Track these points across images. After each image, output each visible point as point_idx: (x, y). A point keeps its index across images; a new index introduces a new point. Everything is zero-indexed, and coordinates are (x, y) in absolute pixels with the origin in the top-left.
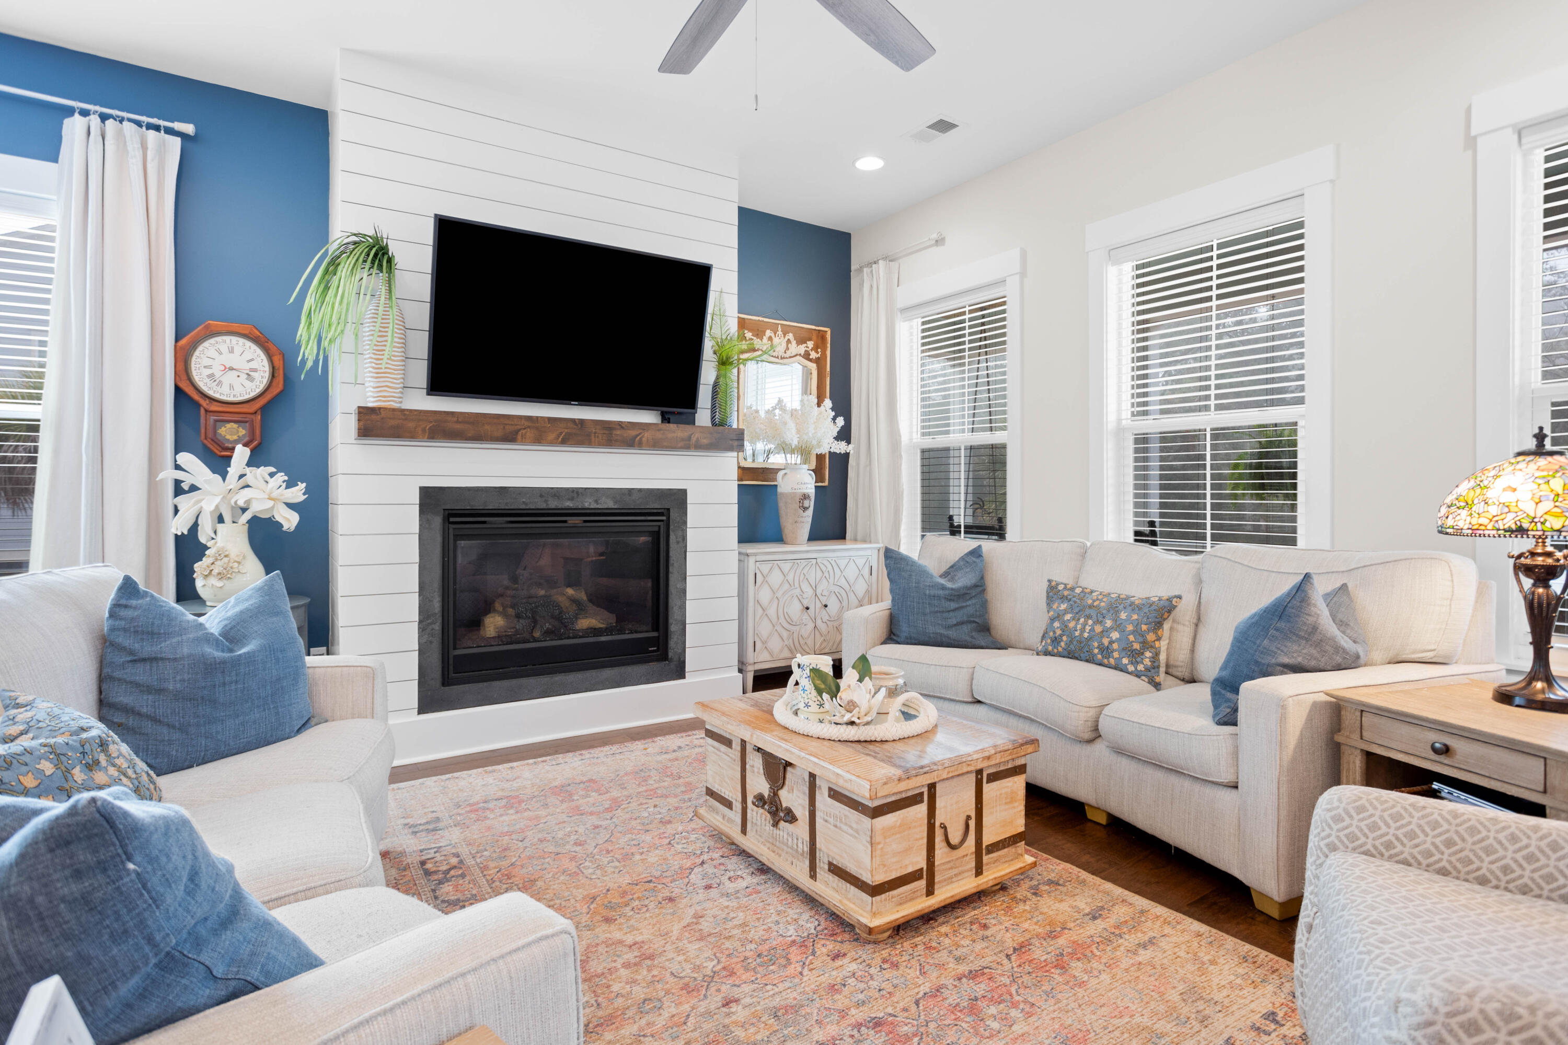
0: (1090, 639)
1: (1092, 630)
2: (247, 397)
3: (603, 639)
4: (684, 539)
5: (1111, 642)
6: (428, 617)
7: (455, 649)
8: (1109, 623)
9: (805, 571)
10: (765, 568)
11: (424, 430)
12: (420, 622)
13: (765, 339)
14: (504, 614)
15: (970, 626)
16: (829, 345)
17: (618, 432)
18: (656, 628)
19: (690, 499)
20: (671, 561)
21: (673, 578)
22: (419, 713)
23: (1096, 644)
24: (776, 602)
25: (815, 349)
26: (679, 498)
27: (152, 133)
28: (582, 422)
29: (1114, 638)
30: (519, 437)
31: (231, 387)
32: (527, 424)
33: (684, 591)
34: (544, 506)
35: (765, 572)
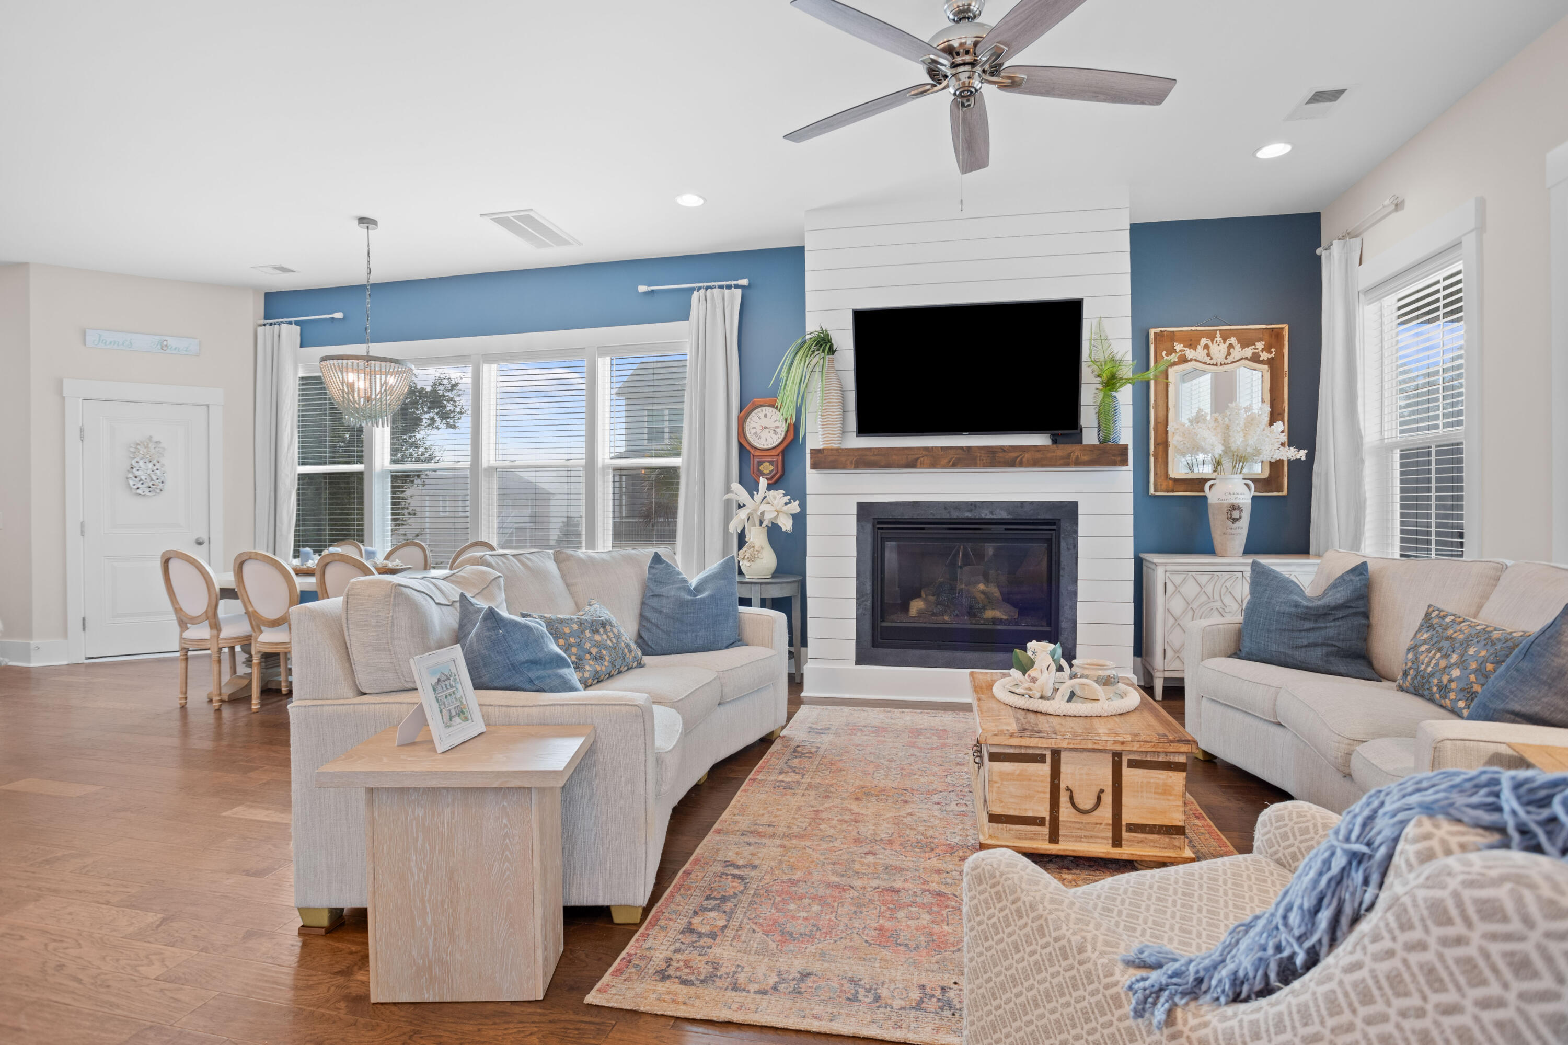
0: (1432, 675)
1: (1437, 664)
2: (774, 445)
3: (999, 627)
4: (1075, 546)
5: (1450, 681)
6: (863, 596)
7: (883, 621)
8: (1454, 658)
9: (1228, 584)
10: (1178, 579)
11: (851, 463)
12: (857, 599)
13: (1200, 348)
14: (925, 600)
15: (1325, 649)
16: (1286, 343)
17: (1001, 455)
18: (1049, 625)
19: (1081, 510)
20: (1062, 566)
21: (1064, 581)
22: (857, 664)
23: (1435, 681)
24: (1190, 613)
25: (1267, 349)
26: (1070, 510)
27: (726, 291)
28: (969, 448)
29: (1454, 676)
30: (919, 463)
31: (766, 439)
32: (924, 453)
33: (1075, 593)
34: (948, 516)
35: (1178, 582)
